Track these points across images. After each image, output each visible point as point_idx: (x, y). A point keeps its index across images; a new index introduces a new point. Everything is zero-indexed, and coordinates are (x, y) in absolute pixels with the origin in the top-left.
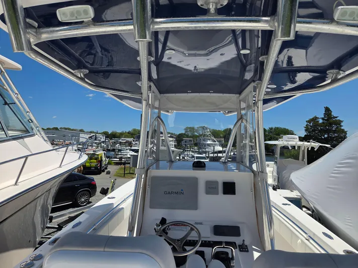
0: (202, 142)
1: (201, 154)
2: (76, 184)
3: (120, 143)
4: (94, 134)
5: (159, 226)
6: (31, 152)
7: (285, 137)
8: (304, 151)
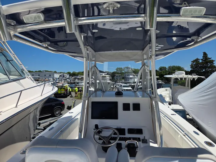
0: (127, 76)
1: (126, 84)
2: (53, 104)
3: (78, 79)
4: (62, 74)
5: (95, 129)
6: (24, 88)
7: (177, 72)
8: (188, 80)
